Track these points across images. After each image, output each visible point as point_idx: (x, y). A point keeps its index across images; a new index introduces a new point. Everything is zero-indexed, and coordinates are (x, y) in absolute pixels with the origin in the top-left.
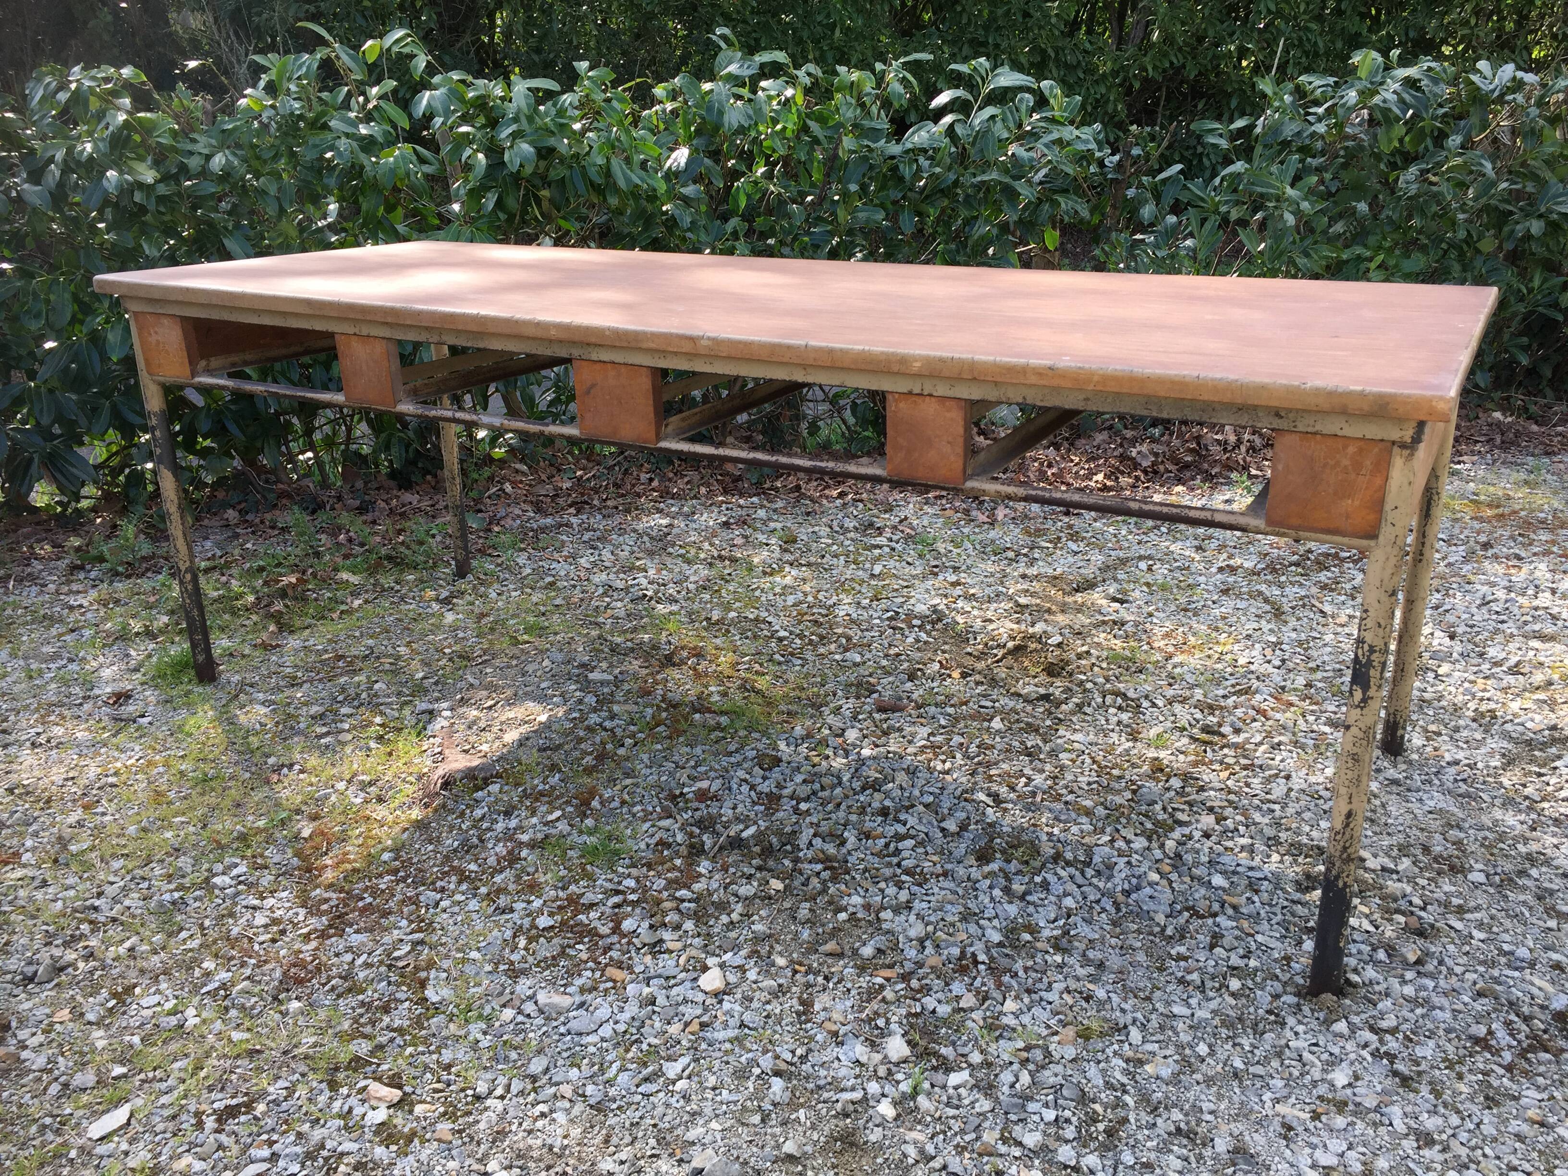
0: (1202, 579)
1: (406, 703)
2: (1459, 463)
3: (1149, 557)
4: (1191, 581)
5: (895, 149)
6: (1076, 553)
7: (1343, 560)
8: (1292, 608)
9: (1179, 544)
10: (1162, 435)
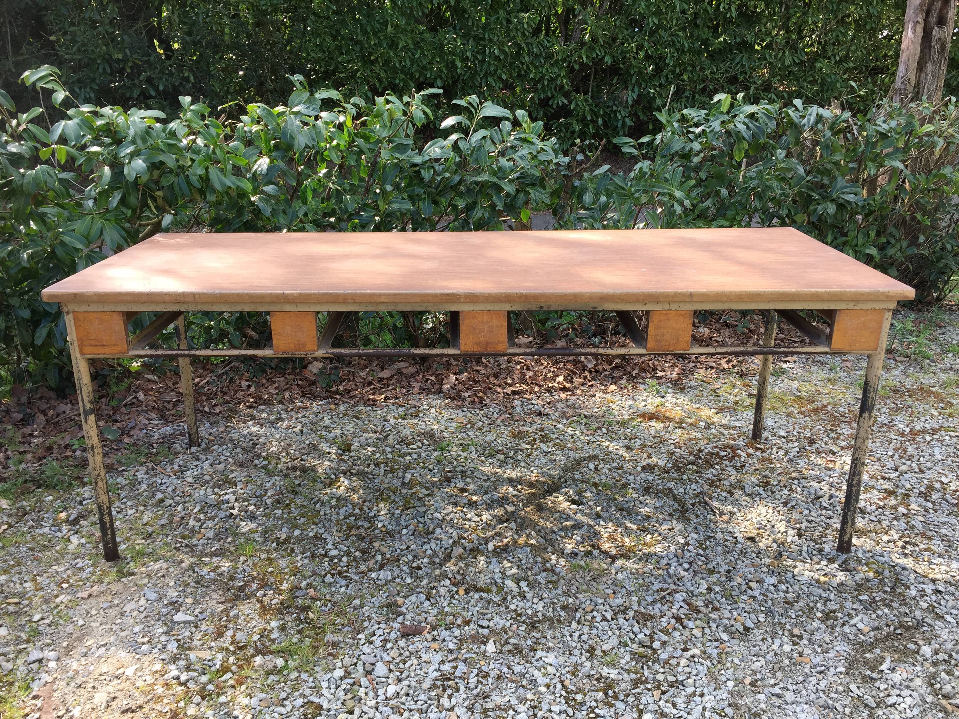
0: (631, 478)
1: (20, 651)
2: (785, 362)
3: (595, 458)
4: (624, 480)
5: (418, 160)
6: (546, 453)
7: (722, 458)
8: (693, 505)
9: (614, 444)
10: (601, 343)
